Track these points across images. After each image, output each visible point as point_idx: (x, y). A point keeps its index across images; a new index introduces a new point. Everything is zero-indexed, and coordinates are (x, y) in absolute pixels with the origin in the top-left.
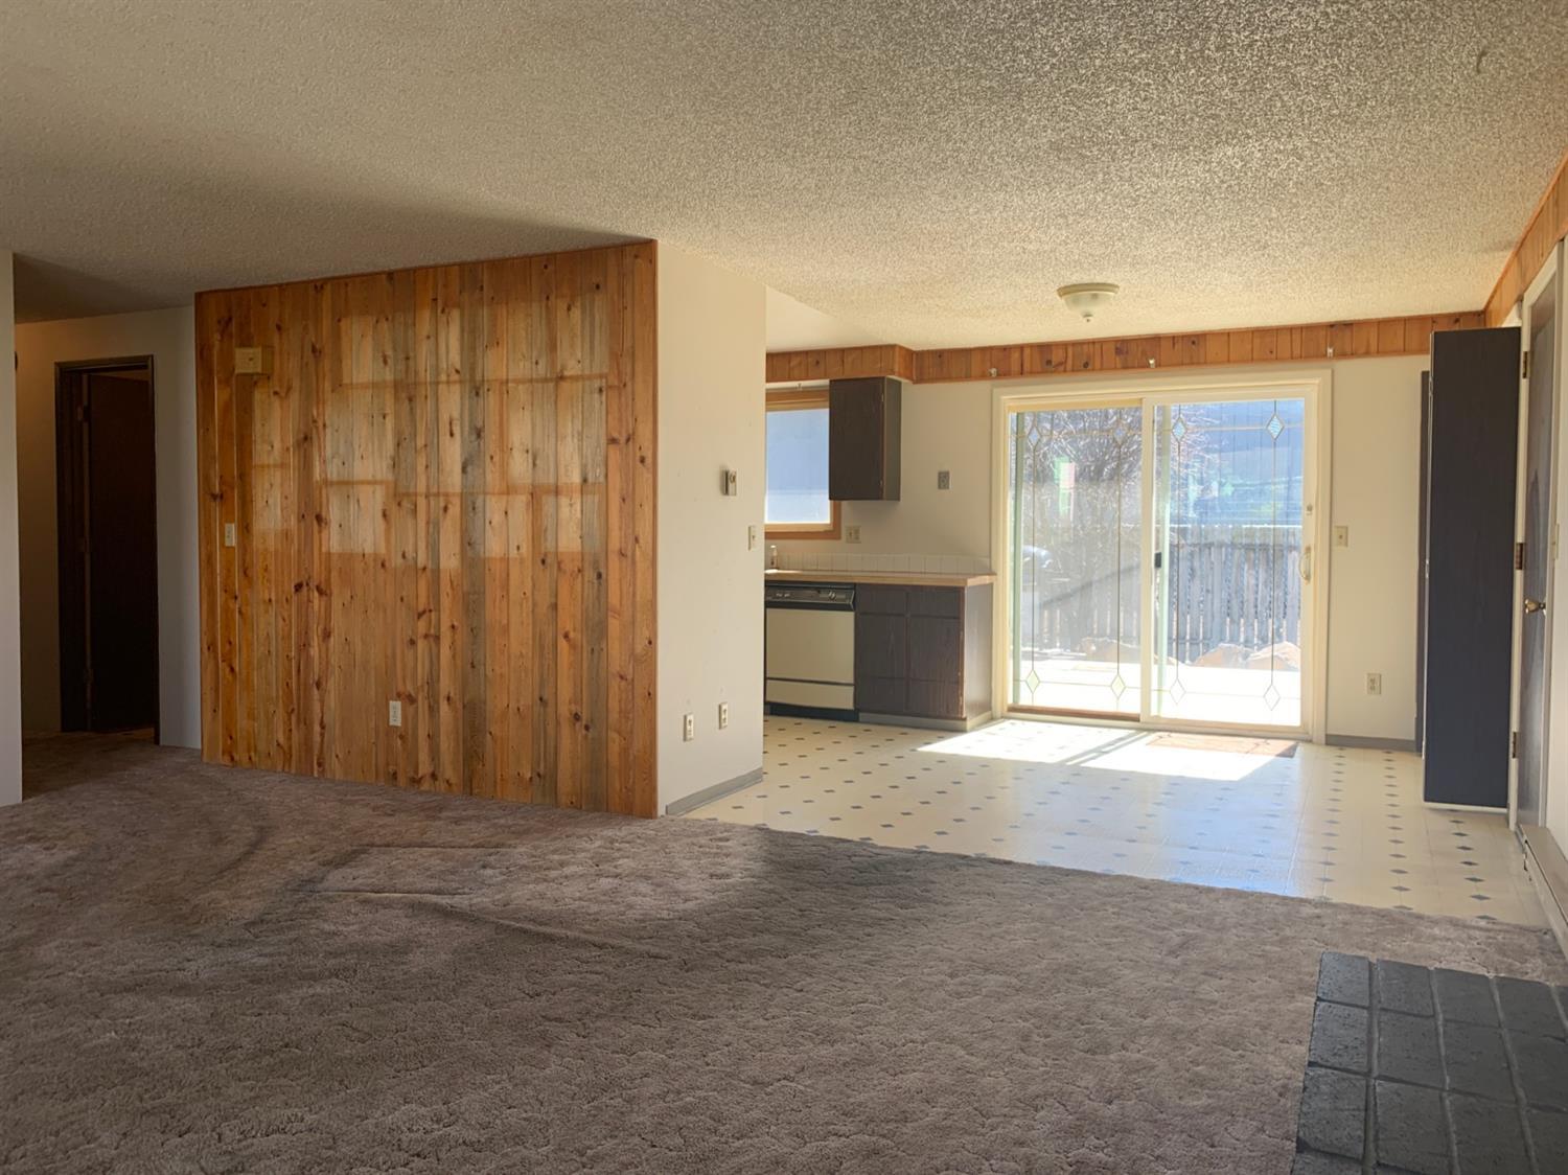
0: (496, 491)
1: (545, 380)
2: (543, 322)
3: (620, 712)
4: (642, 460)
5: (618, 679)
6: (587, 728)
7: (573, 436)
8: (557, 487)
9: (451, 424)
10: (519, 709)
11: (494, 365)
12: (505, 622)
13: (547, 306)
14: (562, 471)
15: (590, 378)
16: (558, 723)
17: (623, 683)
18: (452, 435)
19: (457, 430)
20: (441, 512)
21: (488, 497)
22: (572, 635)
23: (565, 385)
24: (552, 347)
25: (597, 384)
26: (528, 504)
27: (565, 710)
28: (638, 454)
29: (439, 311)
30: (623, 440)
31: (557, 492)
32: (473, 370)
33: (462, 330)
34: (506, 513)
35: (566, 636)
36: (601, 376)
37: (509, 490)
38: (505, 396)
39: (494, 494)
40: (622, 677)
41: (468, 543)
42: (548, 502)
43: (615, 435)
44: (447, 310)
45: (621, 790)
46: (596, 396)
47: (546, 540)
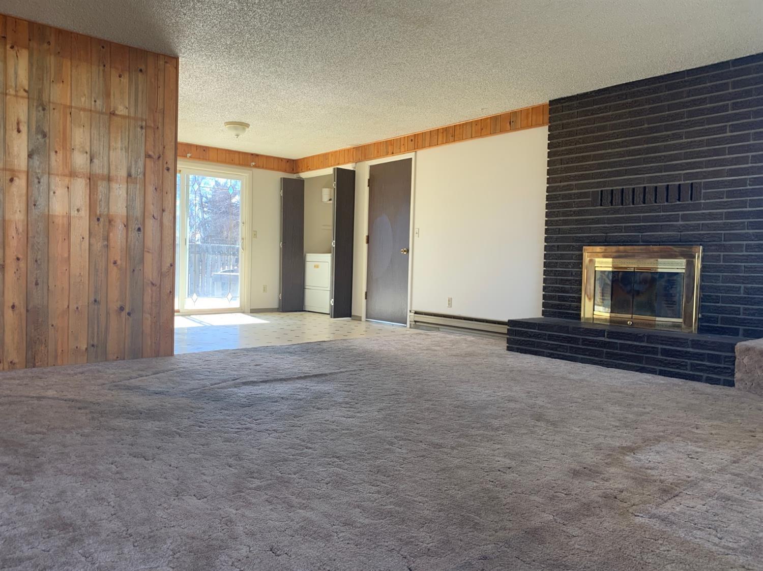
0: (60, 173)
1: (101, 113)
2: (101, 79)
3: (152, 303)
4: (168, 169)
5: (150, 285)
6: (129, 314)
7: (122, 149)
8: (109, 177)
9: (18, 124)
10: (77, 308)
11: (57, 93)
12: (66, 255)
13: (104, 71)
14: (113, 167)
15: (135, 119)
16: (108, 313)
17: (154, 288)
18: (19, 131)
19: (24, 128)
20: (7, 181)
21: (52, 177)
22: (119, 262)
23: (114, 118)
24: (107, 95)
25: (140, 123)
26: (86, 184)
27: (114, 306)
28: (165, 166)
29: (8, 47)
30: (156, 157)
31: (109, 179)
32: (40, 92)
33: (31, 64)
34: (68, 188)
35: (115, 263)
36: (142, 120)
37: (72, 174)
38: (69, 116)
39: (58, 175)
40: (153, 284)
41: (30, 203)
42: (102, 187)
43: (151, 153)
44: (16, 48)
45: (151, 345)
46: (139, 129)
47: (100, 207)
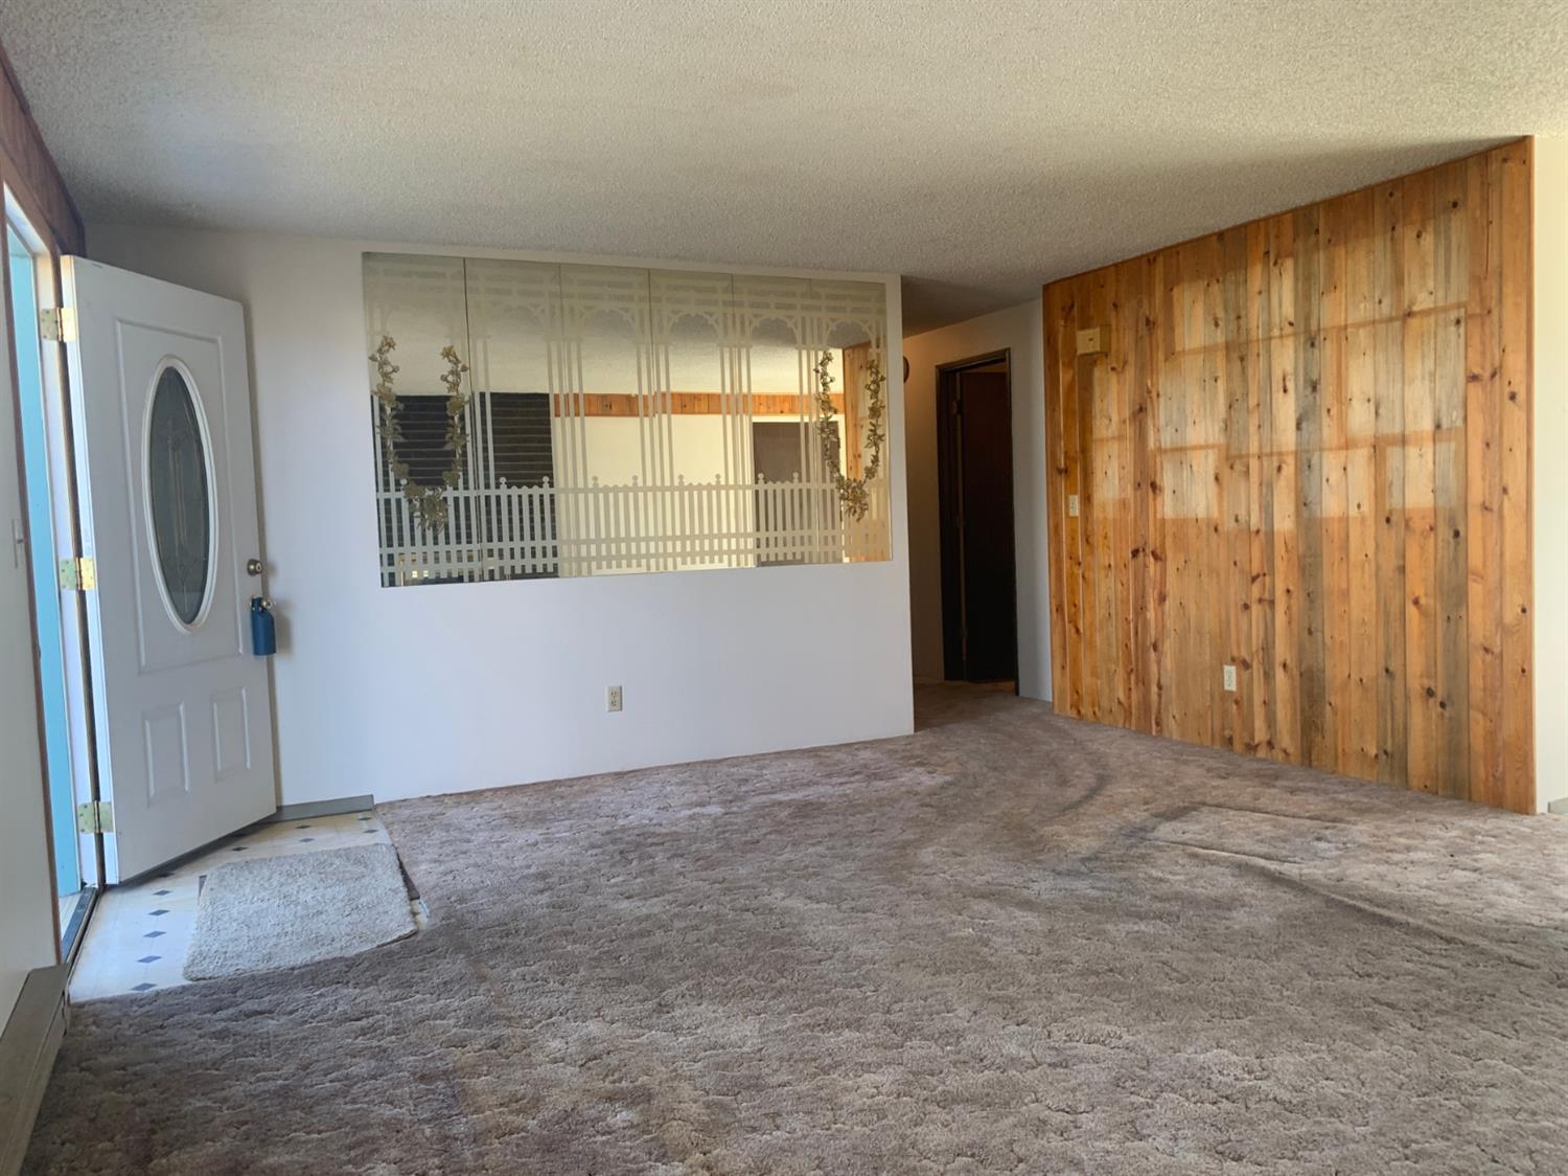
0: (1334, 446)
1: (1391, 320)
2: (1389, 256)
3: (1485, 689)
4: (1513, 397)
5: (1482, 652)
6: (1443, 705)
7: (1423, 378)
8: (1404, 436)
9: (1284, 380)
10: (1361, 680)
11: (1330, 312)
12: (1344, 586)
13: (1392, 238)
14: (1409, 418)
15: (1445, 309)
16: (1407, 698)
17: (1489, 657)
18: (1285, 391)
19: (1290, 385)
20: (1275, 472)
21: (1325, 454)
22: (1423, 601)
23: (1414, 322)
24: (1399, 281)
25: (1453, 316)
26: (1370, 458)
27: (1416, 684)
28: (1507, 390)
29: (1271, 264)
30: (1487, 375)
31: (1403, 441)
32: (1308, 318)
33: (1296, 279)
34: (1345, 469)
35: (1416, 602)
36: (1459, 306)
37: (1348, 444)
38: (1344, 342)
39: (1331, 449)
40: (1486, 650)
41: (1303, 503)
42: (1393, 455)
43: (1477, 371)
44: (1279, 261)
45: (1487, 778)
46: (1453, 329)
47: (1391, 496)
